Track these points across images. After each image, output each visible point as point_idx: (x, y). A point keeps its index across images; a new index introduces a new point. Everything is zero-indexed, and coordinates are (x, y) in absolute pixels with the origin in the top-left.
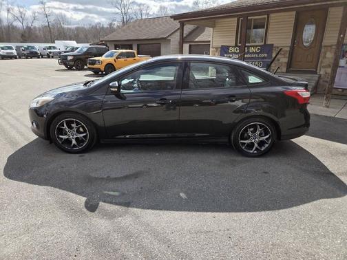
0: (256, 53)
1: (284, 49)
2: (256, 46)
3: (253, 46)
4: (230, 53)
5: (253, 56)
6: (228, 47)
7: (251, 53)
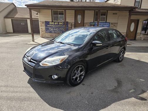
0: (62, 25)
1: (72, 24)
2: (62, 22)
3: (61, 22)
4: (50, 25)
5: (61, 26)
6: (49, 22)
7: (60, 25)
